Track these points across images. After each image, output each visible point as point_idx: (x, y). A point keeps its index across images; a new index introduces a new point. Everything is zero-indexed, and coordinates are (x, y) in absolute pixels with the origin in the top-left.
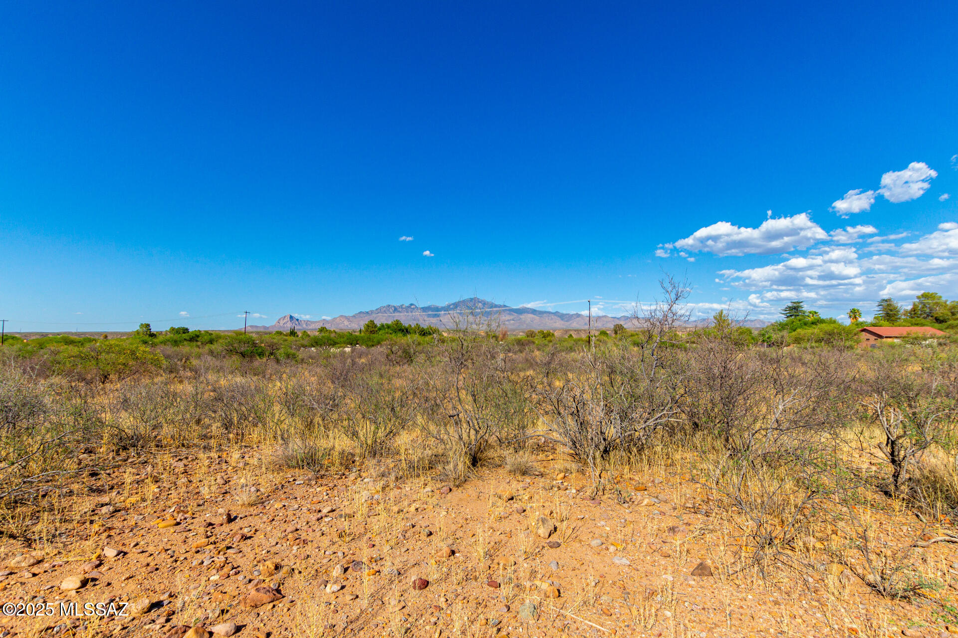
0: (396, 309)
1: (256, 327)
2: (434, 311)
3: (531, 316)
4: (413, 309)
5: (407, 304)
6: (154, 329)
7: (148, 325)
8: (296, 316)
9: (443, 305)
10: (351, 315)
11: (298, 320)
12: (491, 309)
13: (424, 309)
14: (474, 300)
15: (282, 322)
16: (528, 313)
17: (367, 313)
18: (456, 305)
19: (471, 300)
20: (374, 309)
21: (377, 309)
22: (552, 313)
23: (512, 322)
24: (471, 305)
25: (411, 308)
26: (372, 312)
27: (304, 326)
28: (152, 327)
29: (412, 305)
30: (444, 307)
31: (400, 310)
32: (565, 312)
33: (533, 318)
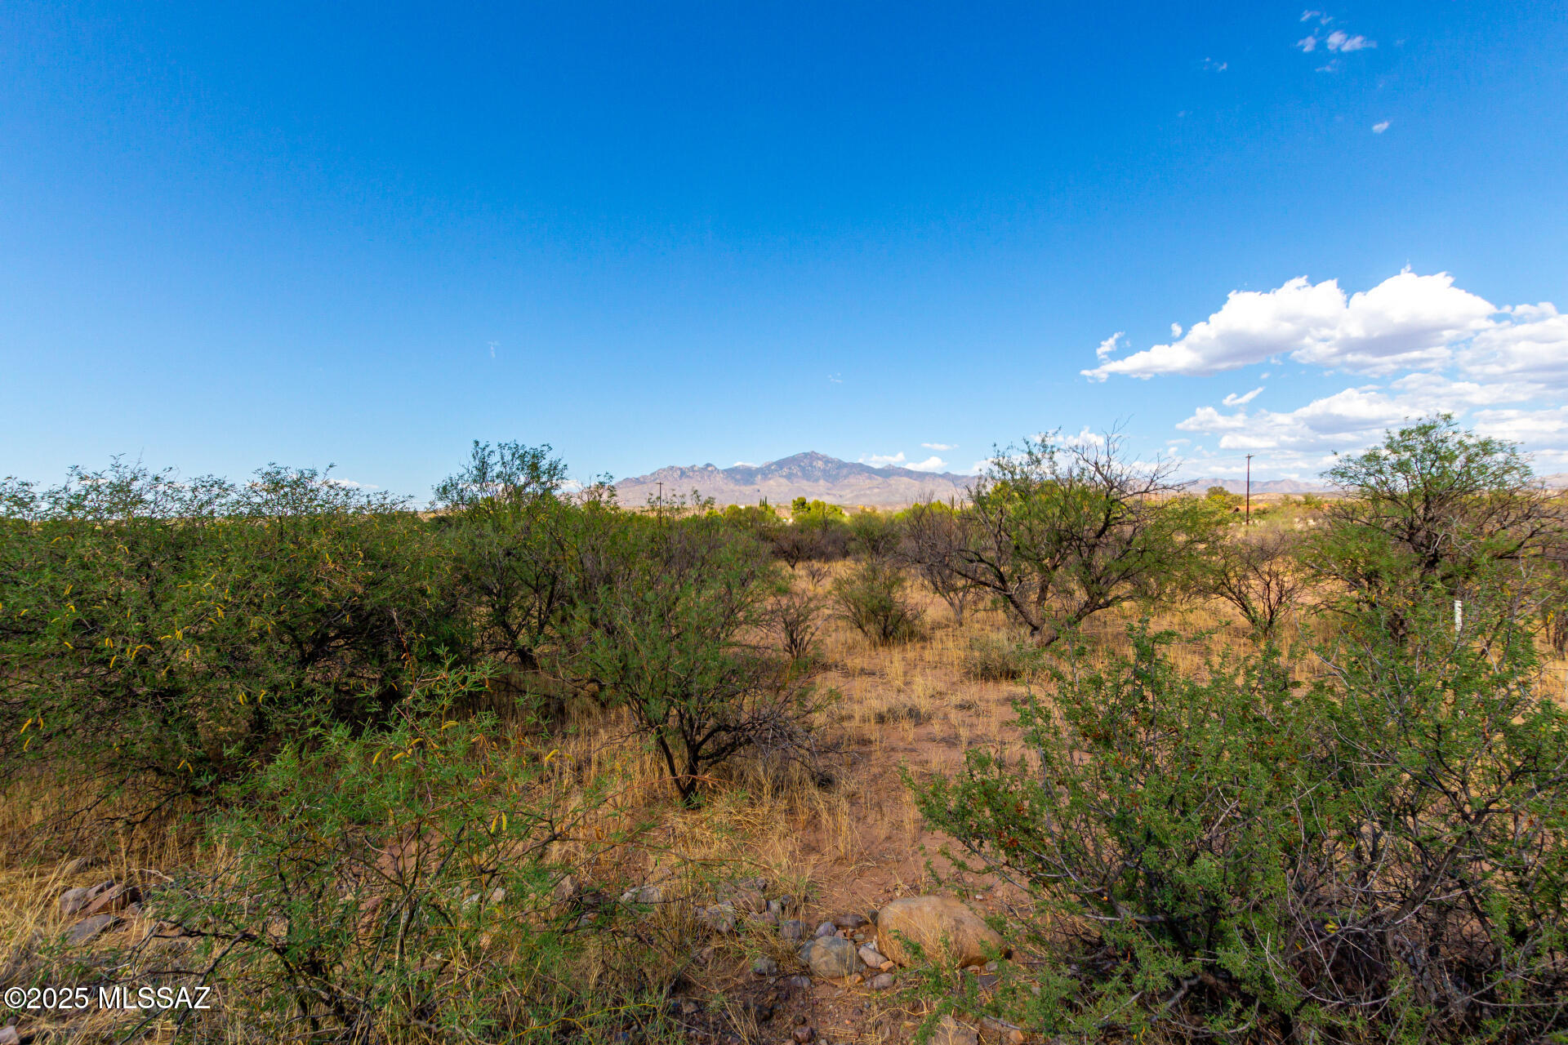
0: (683, 473)
2: (748, 475)
3: (905, 479)
4: (714, 473)
5: (701, 465)
9: (760, 466)
12: (837, 471)
13: (731, 473)
14: (812, 456)
16: (900, 475)
18: (781, 464)
19: (806, 455)
20: (650, 474)
21: (653, 474)
22: (940, 476)
23: (876, 490)
24: (803, 465)
25: (710, 471)
26: (646, 478)
29: (708, 465)
30: (761, 469)
31: (691, 474)
32: (959, 473)
33: (908, 483)
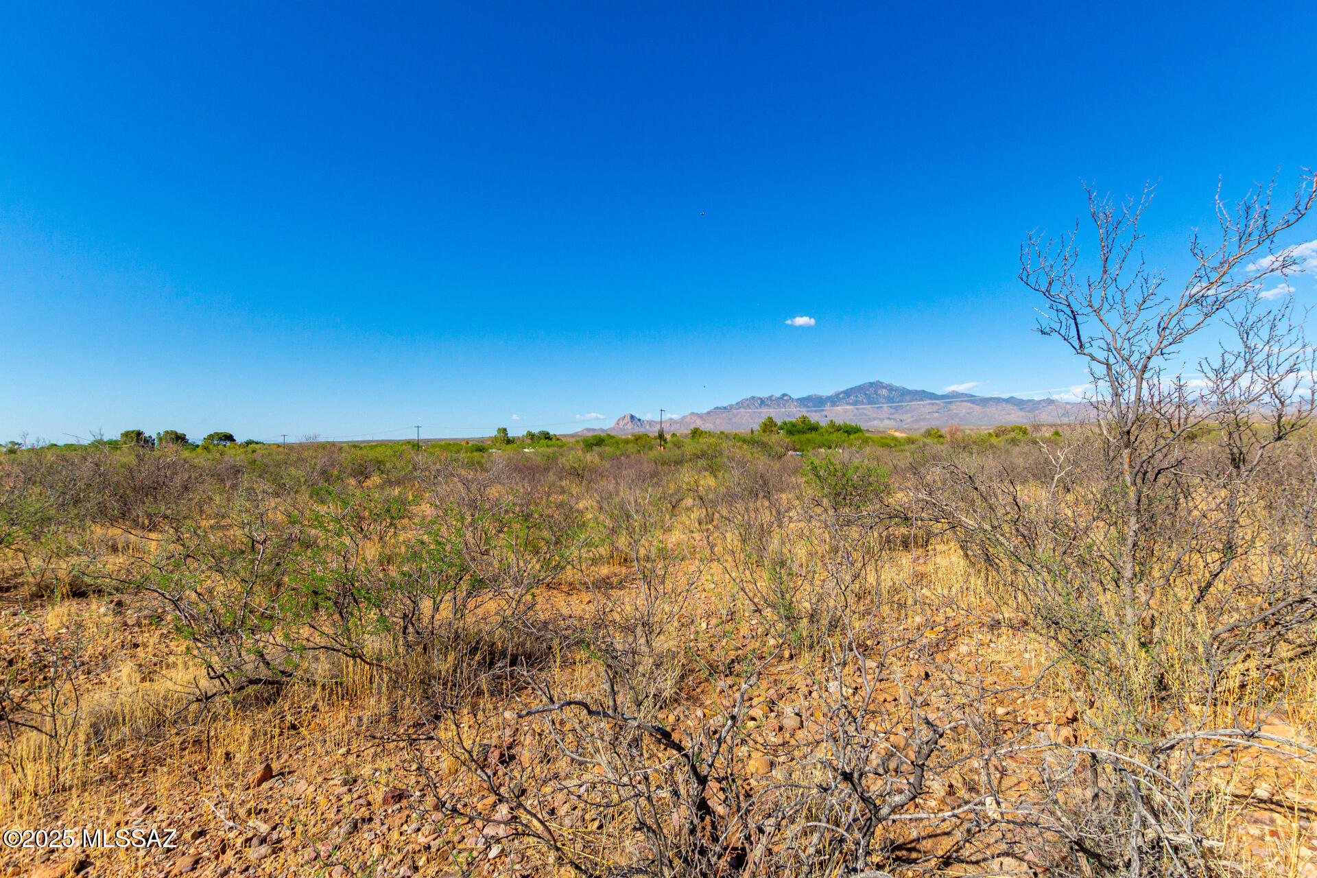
0: (762, 402)
1: (594, 430)
2: (818, 402)
3: (967, 405)
4: (787, 401)
5: (778, 395)
6: (511, 434)
7: (505, 430)
8: (638, 416)
9: (829, 395)
10: (705, 411)
11: (639, 420)
12: (901, 397)
13: (804, 401)
14: (877, 385)
15: (621, 424)
16: (962, 400)
17: (725, 408)
18: (848, 393)
19: (871, 384)
20: (734, 403)
21: (737, 404)
22: (1005, 400)
23: (938, 414)
24: (868, 393)
25: (784, 399)
26: (731, 406)
27: (648, 427)
28: (508, 431)
29: (784, 395)
30: (831, 397)
31: (769, 403)
33: (970, 408)
